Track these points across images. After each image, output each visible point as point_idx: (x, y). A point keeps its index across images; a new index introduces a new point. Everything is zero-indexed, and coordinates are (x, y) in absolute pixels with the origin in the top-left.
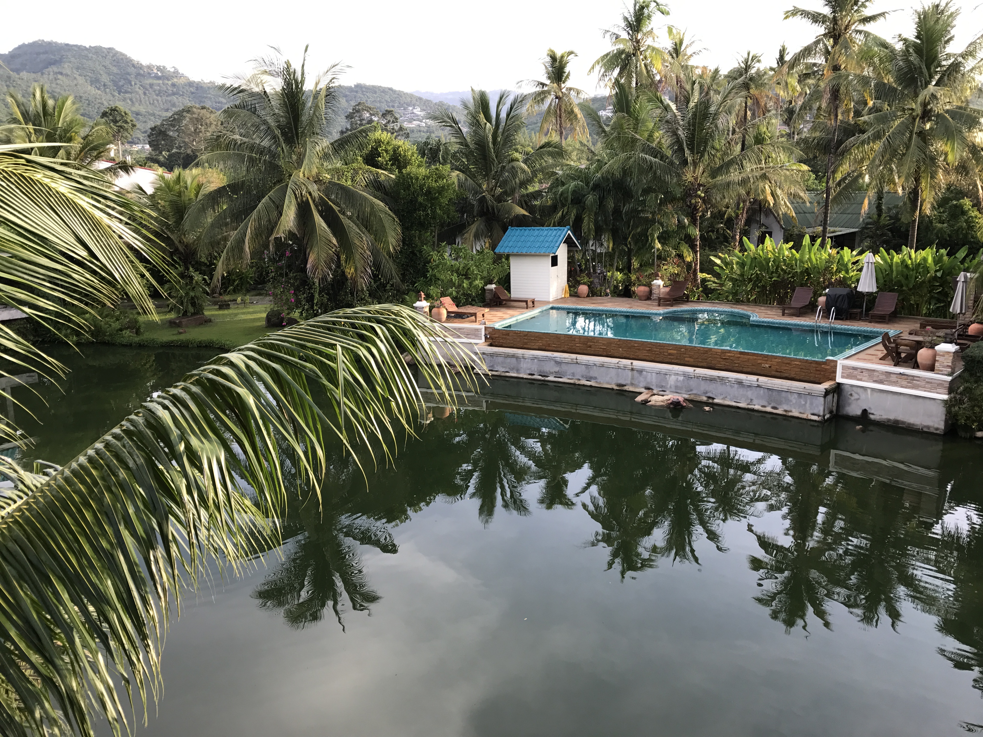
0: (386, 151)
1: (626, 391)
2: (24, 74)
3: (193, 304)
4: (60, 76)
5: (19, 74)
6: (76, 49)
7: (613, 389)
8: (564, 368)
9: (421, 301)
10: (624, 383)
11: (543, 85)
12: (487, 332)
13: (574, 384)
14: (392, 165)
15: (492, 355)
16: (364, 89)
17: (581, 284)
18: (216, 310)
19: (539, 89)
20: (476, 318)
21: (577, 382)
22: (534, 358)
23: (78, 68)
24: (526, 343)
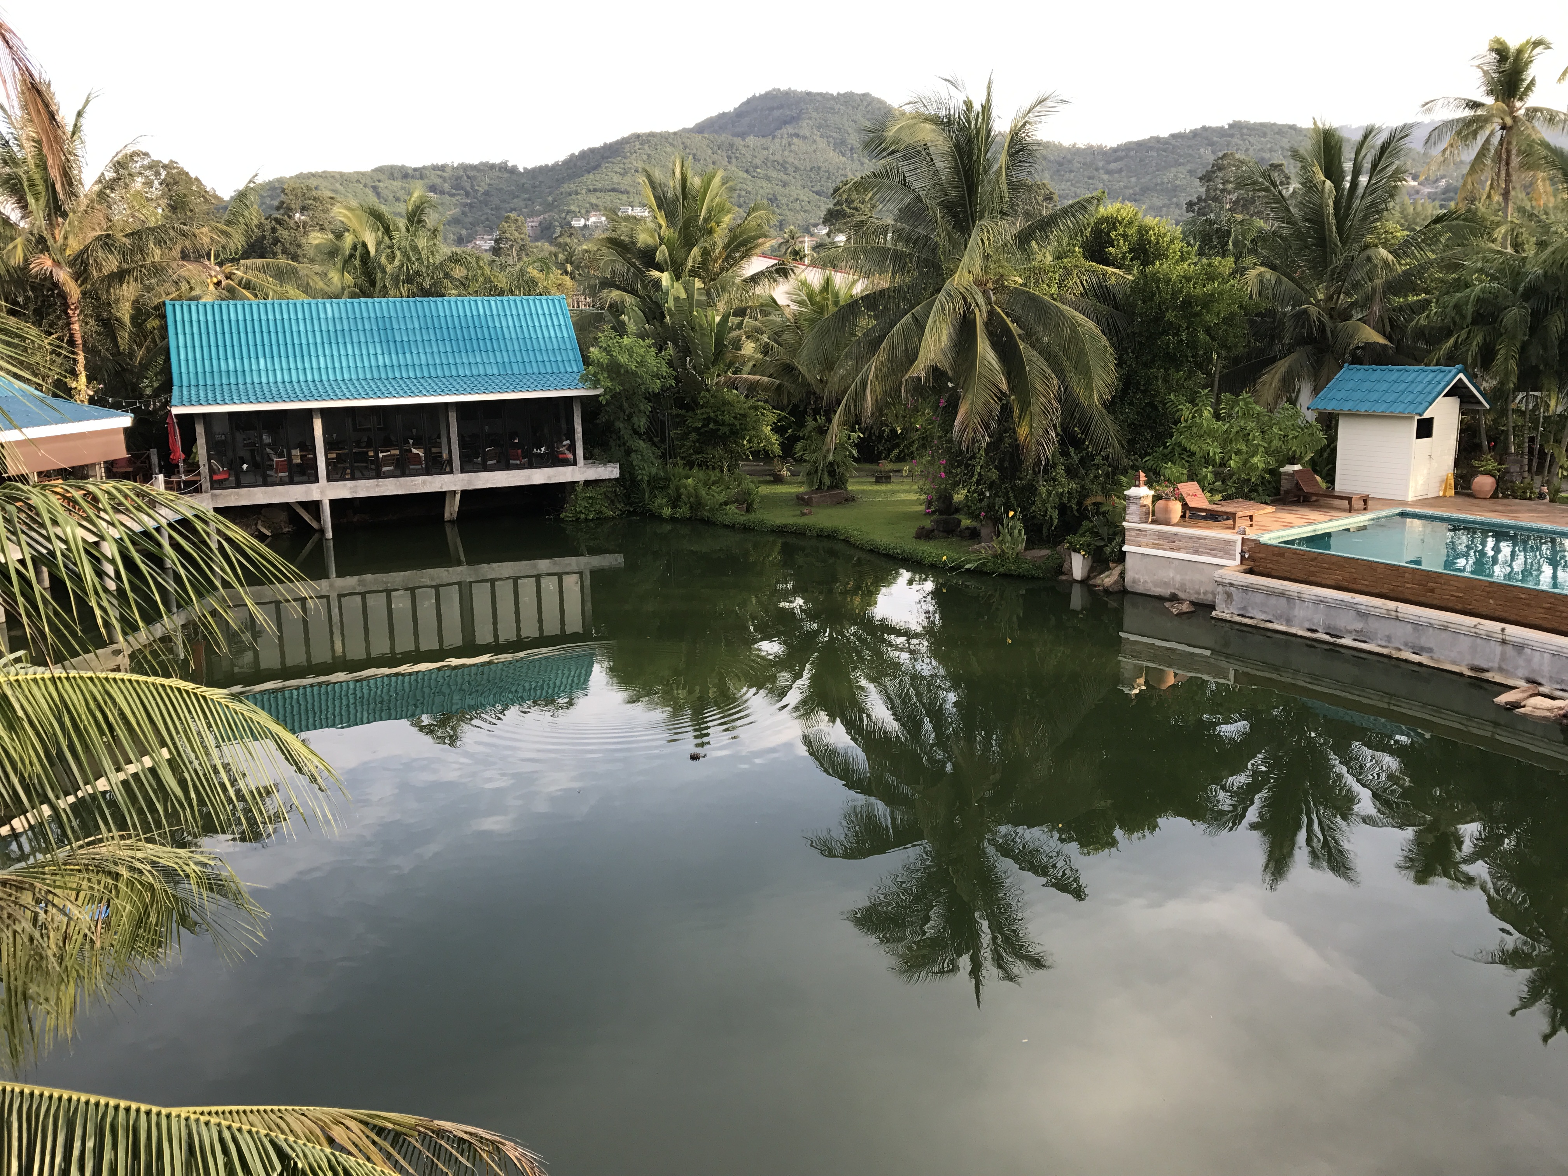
0: (1125, 236)
1: (1487, 681)
2: (751, 140)
3: (832, 473)
4: (795, 140)
5: (744, 140)
6: (819, 98)
7: (1461, 675)
8: (1373, 624)
9: (1138, 486)
10: (1484, 665)
11: (1475, 105)
12: (1246, 548)
13: (1389, 657)
14: (1131, 260)
15: (1246, 589)
16: (1245, 131)
17: (1481, 473)
18: (871, 483)
19: (1468, 113)
20: (1234, 521)
21: (1395, 654)
22: (1319, 601)
23: (819, 127)
24: (1313, 574)
